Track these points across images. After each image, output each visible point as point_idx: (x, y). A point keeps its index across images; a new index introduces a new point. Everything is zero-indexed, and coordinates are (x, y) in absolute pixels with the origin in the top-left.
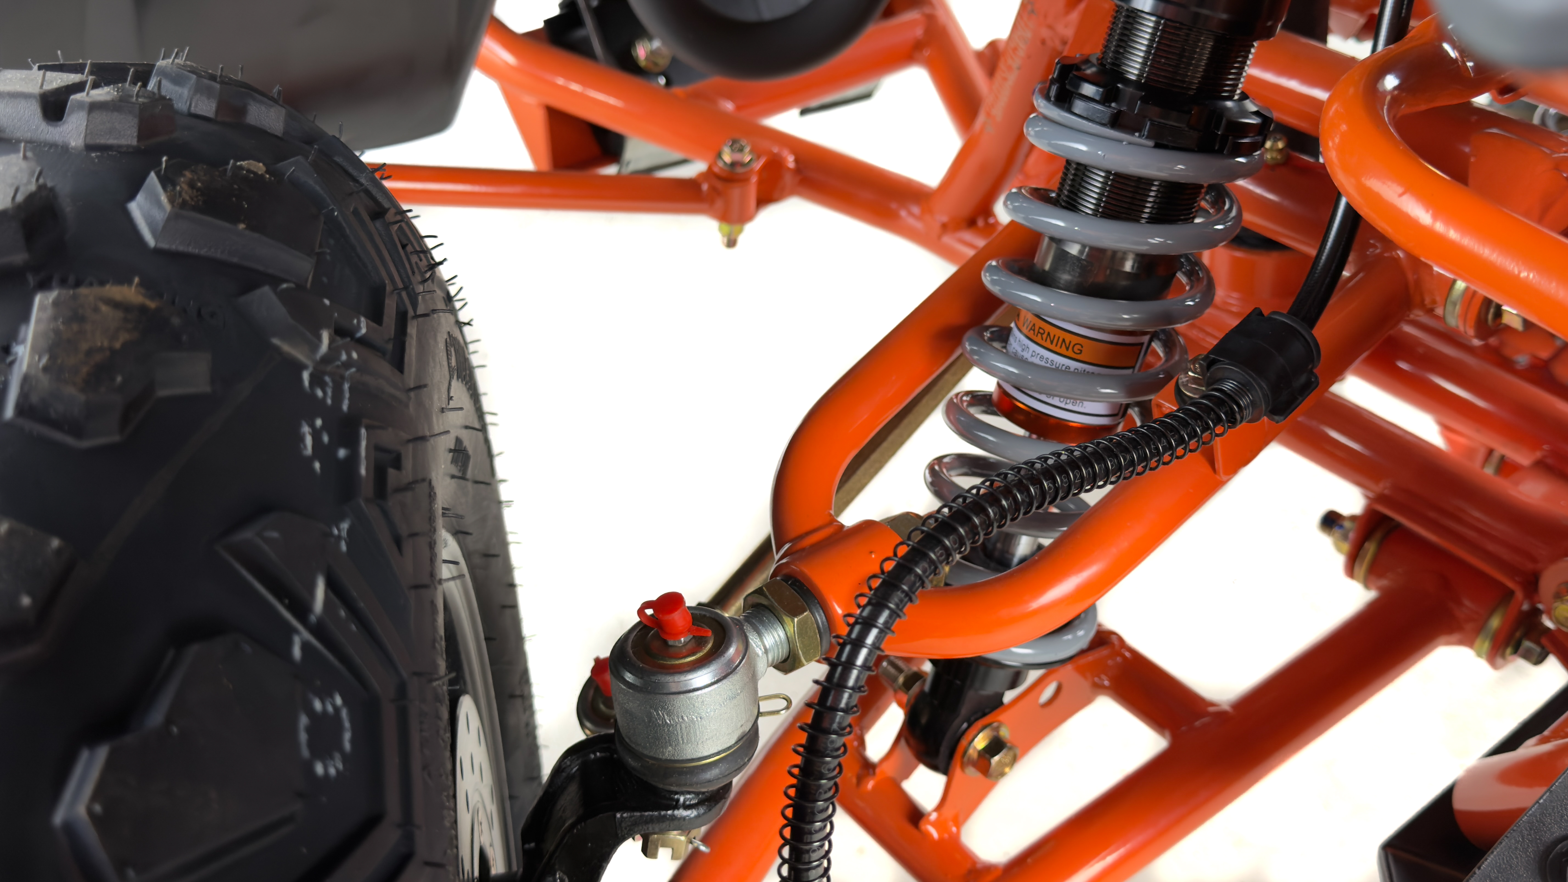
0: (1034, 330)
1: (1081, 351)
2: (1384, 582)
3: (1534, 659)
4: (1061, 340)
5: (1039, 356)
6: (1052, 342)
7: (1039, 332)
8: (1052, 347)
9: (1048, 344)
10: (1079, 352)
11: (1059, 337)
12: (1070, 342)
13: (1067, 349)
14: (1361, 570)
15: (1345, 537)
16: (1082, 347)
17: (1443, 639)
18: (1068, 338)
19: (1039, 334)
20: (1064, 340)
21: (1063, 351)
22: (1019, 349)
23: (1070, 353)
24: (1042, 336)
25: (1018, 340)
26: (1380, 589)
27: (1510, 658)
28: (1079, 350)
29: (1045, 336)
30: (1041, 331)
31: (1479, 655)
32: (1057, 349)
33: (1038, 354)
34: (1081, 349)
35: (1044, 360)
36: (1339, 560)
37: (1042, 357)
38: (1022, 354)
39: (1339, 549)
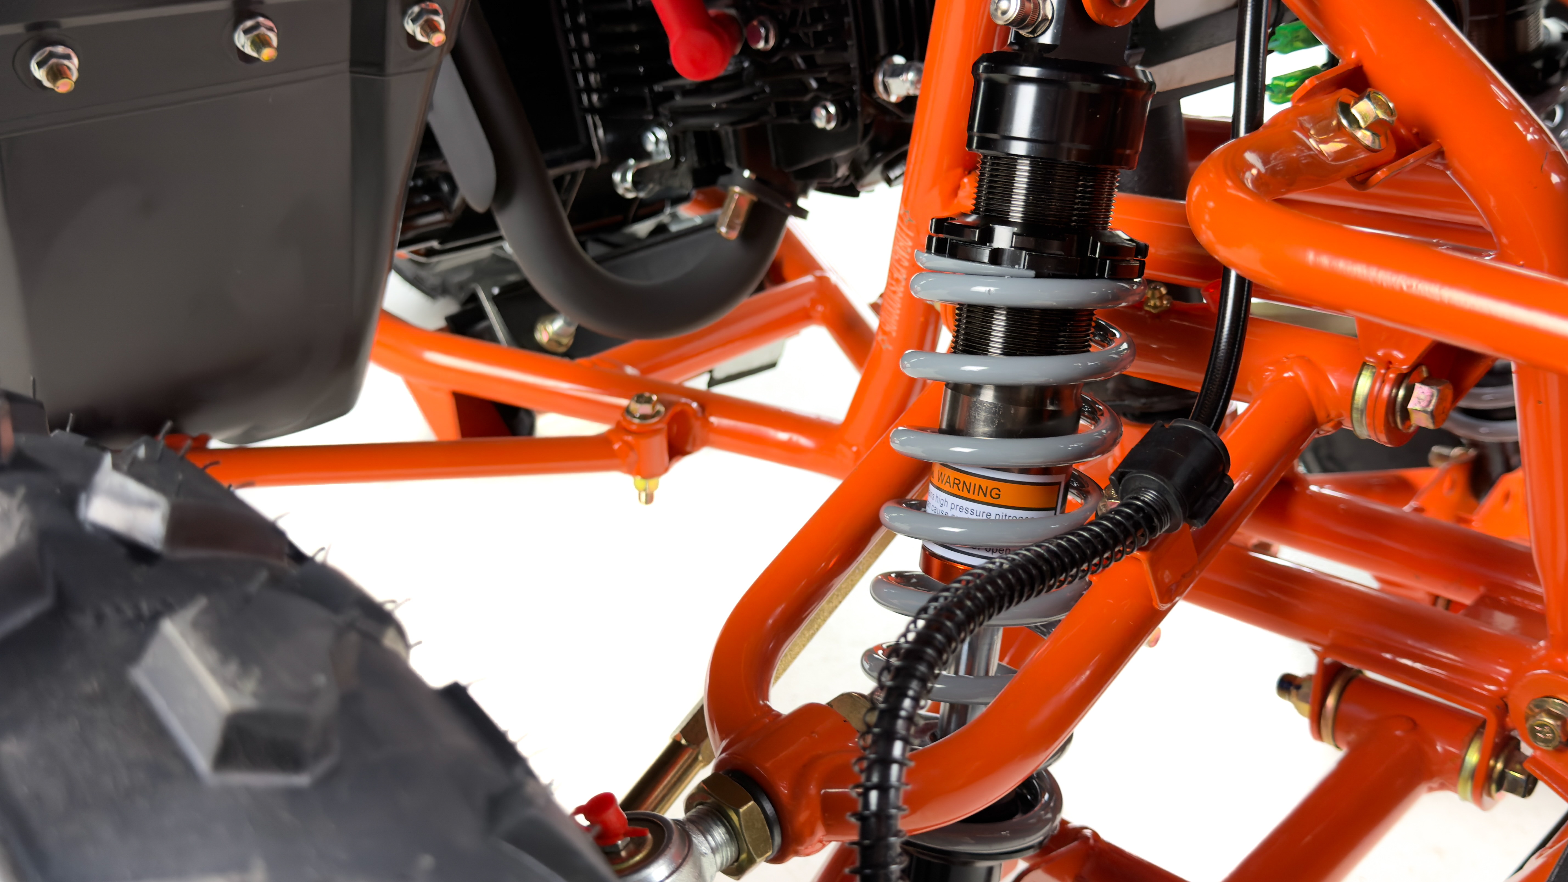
0: (949, 483)
1: (999, 495)
2: (1352, 737)
3: (1522, 790)
4: (977, 487)
5: (958, 507)
6: (969, 492)
7: (954, 483)
8: (970, 496)
9: (965, 494)
10: (997, 496)
11: (975, 484)
12: (987, 487)
13: (985, 495)
14: (1326, 730)
15: (1303, 699)
16: (1000, 491)
17: (1424, 787)
18: (984, 483)
19: (955, 485)
20: (980, 487)
21: (981, 497)
22: (938, 505)
23: (988, 499)
24: (958, 487)
25: (935, 497)
26: (1349, 744)
27: (1496, 795)
28: (997, 494)
29: (961, 486)
30: (957, 482)
31: (1464, 799)
32: (975, 497)
33: (957, 505)
34: (999, 493)
35: (964, 510)
36: (1304, 723)
37: (961, 508)
38: (941, 509)
39: (1302, 713)
